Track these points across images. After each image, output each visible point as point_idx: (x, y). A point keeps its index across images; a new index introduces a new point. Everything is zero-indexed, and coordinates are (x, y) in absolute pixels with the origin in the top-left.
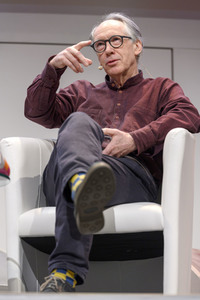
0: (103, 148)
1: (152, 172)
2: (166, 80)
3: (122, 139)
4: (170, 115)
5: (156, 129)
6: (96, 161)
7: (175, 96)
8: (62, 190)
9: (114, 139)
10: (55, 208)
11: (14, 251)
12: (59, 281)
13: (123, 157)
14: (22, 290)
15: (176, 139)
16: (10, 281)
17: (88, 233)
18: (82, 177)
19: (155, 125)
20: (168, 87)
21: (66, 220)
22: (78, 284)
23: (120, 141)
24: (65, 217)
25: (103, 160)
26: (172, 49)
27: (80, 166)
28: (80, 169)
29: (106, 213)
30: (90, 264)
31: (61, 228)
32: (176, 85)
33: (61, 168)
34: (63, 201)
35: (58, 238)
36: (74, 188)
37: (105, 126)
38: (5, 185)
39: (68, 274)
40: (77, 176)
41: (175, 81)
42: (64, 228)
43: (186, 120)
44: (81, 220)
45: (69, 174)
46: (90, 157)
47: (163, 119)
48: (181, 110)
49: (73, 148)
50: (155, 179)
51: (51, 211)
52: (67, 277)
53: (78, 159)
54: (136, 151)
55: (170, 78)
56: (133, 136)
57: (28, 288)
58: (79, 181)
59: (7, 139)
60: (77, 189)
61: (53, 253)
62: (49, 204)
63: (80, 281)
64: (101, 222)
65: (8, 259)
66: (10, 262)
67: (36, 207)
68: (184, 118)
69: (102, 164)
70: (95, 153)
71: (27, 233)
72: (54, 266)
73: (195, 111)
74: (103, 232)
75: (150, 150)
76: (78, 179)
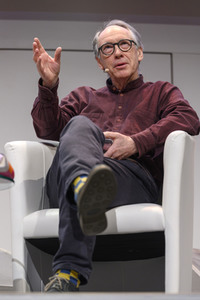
0: (105, 151)
1: (152, 174)
2: (166, 83)
3: (123, 142)
4: (170, 118)
5: (156, 132)
6: (98, 163)
7: (174, 99)
8: (65, 192)
9: (116, 142)
10: (58, 210)
11: (19, 252)
12: (63, 281)
13: (124, 159)
14: (27, 290)
15: (176, 141)
16: (16, 282)
17: (91, 234)
18: (84, 179)
19: (155, 128)
20: (168, 91)
21: (69, 221)
22: (81, 284)
23: (121, 144)
24: (68, 219)
25: (105, 163)
26: (171, 54)
27: (81, 169)
28: (82, 172)
29: (108, 214)
30: (93, 264)
31: (64, 229)
32: (176, 88)
33: (63, 172)
34: (66, 203)
35: (62, 239)
36: (77, 191)
37: (106, 129)
38: (9, 188)
39: (72, 275)
40: (79, 179)
41: (175, 85)
42: (68, 230)
43: (186, 123)
44: (84, 222)
45: (72, 177)
46: (91, 160)
47: (163, 122)
48: (180, 113)
49: (74, 151)
50: (156, 181)
51: (55, 213)
52: (71, 278)
53: (80, 162)
54: (137, 154)
55: (170, 81)
56: (134, 139)
57: (33, 288)
58: (81, 183)
59: (11, 143)
60: (80, 191)
61: (57, 254)
62: (53, 206)
63: (83, 281)
64: (104, 223)
65: (13, 260)
66: (15, 263)
67: (40, 209)
68: (183, 121)
69: (103, 166)
70: (96, 155)
71: (31, 234)
72: (58, 267)
73: (194, 113)
74: (105, 232)
75: (151, 152)
76: (80, 182)
